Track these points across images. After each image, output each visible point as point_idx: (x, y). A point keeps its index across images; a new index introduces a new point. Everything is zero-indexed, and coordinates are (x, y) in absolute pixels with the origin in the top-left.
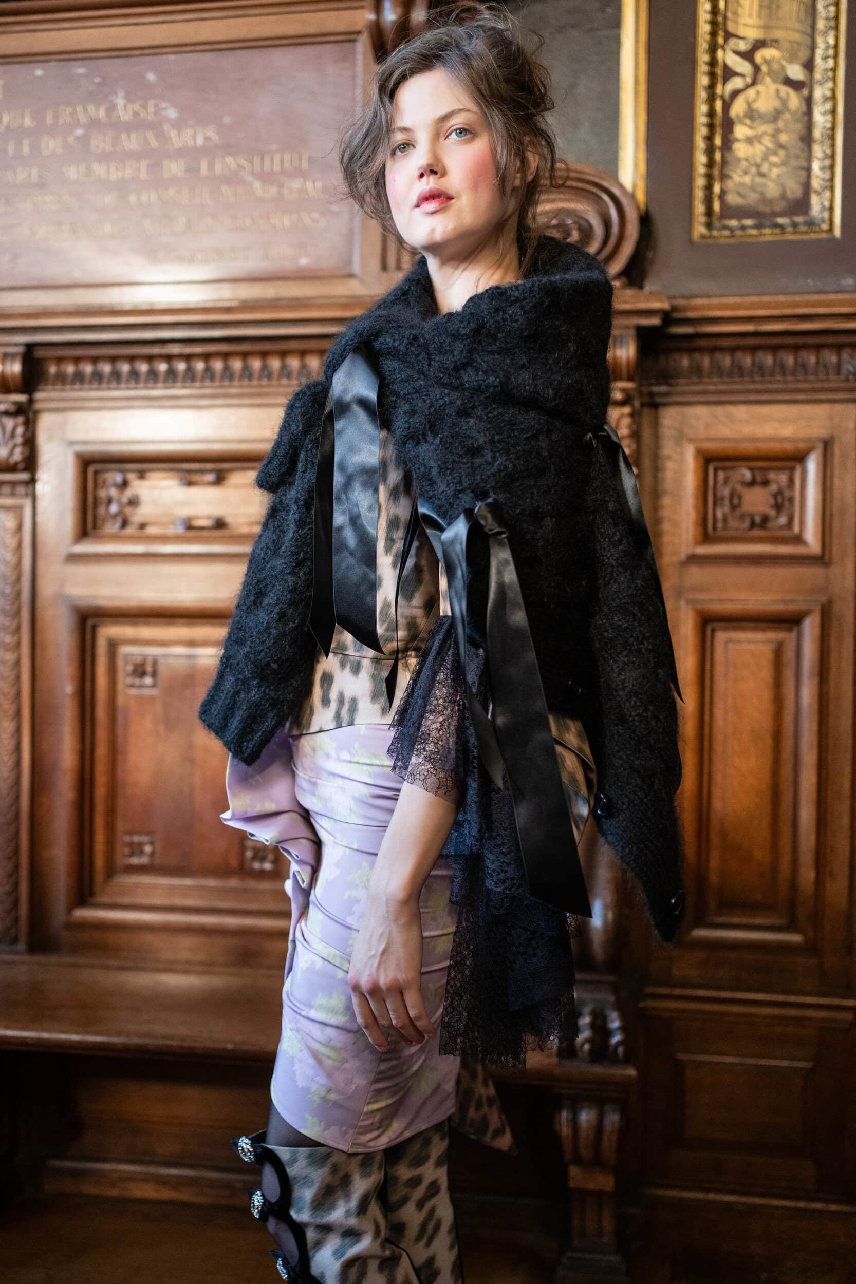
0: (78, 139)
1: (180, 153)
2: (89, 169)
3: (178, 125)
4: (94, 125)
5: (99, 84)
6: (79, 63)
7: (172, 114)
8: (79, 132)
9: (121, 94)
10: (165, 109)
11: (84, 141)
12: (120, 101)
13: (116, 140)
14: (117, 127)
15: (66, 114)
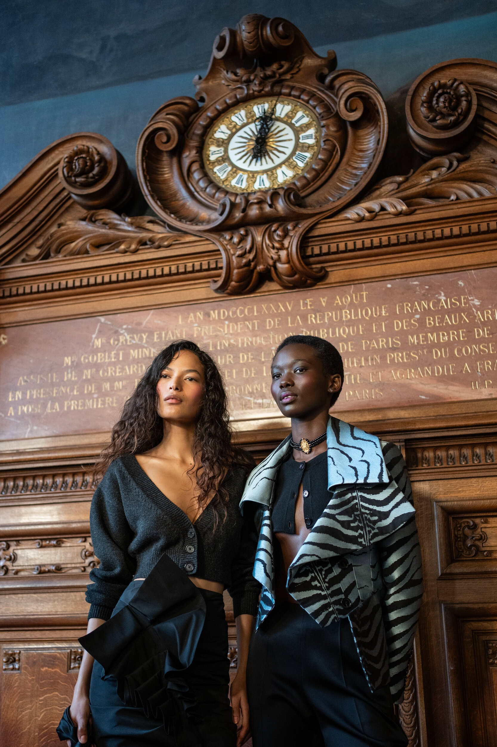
0: (418, 321)
1: (484, 324)
2: (426, 338)
3: (481, 308)
4: (427, 312)
5: (427, 289)
6: (414, 279)
7: (477, 302)
8: (418, 316)
9: (443, 294)
10: (473, 300)
11: (421, 322)
12: (443, 298)
13: (442, 320)
14: (443, 312)
15: (407, 308)
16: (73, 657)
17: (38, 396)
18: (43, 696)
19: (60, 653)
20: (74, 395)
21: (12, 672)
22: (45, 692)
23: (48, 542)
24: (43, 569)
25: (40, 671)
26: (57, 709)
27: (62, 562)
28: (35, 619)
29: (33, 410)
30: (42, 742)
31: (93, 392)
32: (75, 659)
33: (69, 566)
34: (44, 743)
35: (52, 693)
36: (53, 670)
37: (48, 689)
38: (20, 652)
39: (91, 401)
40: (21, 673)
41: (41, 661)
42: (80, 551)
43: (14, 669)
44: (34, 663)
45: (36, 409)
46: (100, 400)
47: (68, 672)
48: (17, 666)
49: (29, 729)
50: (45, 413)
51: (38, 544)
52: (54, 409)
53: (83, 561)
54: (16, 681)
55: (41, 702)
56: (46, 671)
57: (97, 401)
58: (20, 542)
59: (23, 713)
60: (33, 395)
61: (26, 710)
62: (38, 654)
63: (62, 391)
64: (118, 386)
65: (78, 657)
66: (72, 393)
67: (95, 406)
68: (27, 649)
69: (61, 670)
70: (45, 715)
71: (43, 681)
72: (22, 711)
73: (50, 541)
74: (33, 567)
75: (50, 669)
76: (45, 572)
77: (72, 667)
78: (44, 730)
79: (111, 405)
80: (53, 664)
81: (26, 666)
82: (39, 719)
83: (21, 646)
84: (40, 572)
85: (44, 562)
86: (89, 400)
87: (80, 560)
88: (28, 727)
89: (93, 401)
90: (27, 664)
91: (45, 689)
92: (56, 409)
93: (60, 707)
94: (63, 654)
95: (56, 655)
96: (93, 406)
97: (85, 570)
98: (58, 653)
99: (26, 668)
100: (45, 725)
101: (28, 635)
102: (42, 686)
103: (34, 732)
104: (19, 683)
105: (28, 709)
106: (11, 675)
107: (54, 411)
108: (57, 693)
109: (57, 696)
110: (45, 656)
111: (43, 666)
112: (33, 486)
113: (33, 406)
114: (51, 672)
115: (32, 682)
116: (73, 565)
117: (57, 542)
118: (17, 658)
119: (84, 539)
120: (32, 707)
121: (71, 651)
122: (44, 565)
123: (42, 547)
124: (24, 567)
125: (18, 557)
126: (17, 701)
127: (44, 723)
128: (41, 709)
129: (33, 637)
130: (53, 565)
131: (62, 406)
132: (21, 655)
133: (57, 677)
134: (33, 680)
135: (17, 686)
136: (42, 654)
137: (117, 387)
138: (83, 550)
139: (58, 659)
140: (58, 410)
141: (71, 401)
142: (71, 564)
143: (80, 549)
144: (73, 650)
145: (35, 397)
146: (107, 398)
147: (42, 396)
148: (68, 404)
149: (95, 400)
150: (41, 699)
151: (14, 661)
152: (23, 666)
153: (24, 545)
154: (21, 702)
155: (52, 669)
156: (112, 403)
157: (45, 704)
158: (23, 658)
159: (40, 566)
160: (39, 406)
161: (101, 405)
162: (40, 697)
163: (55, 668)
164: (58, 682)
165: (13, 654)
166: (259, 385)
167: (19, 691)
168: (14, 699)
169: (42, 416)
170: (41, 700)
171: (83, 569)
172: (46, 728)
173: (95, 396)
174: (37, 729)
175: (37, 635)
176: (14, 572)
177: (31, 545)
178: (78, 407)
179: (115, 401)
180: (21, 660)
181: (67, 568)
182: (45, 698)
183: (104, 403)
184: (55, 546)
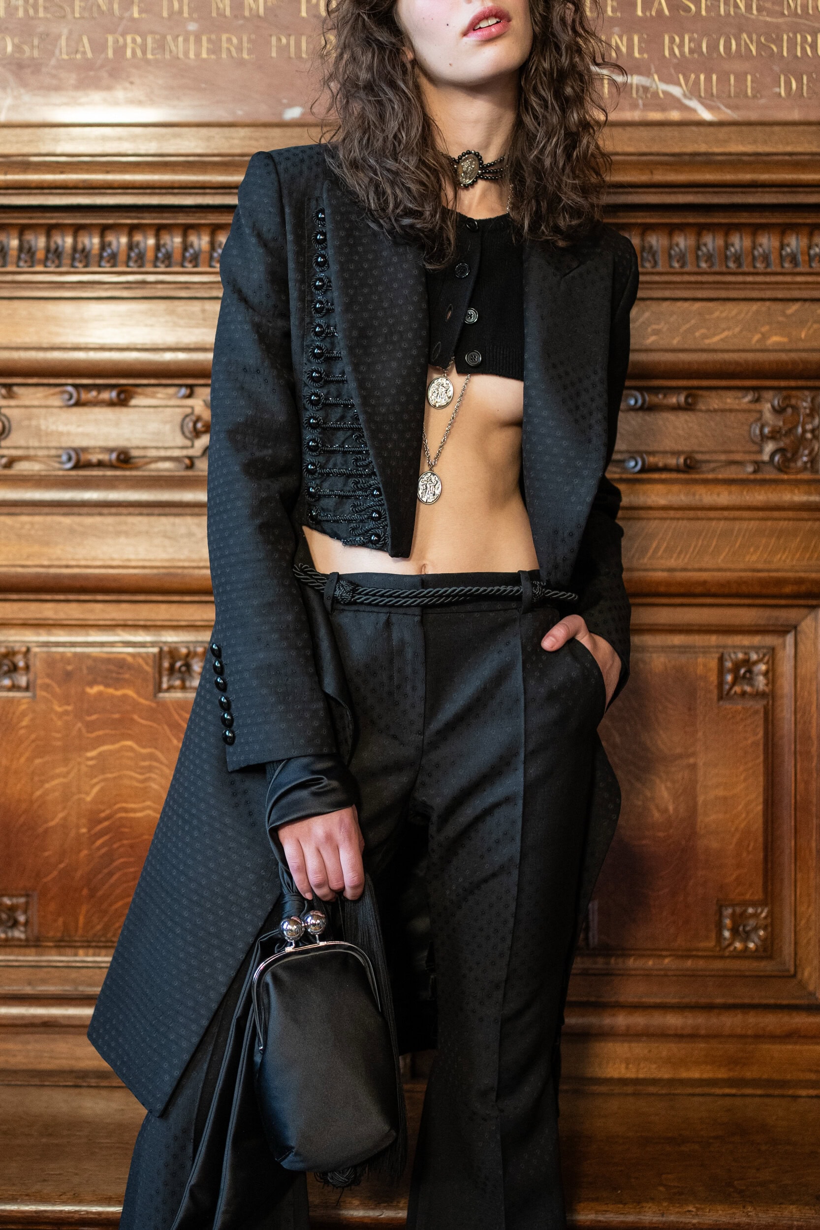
16: (166, 664)
17: (31, 12)
18: (94, 748)
19: (133, 655)
20: (132, 19)
21: (11, 694)
22: (100, 741)
23: (94, 393)
24: (84, 457)
25: (84, 692)
26: (131, 778)
27: (135, 443)
28: (74, 577)
29: (17, 48)
30: (99, 849)
31: (186, 15)
32: (172, 669)
33: (153, 453)
34: (103, 850)
35: (118, 741)
36: (119, 693)
37: (106, 735)
38: (28, 650)
39: (181, 39)
40: (34, 696)
41: (85, 671)
42: (179, 419)
43: (14, 687)
44: (68, 675)
45: (26, 48)
46: (204, 39)
47: (155, 696)
48: (23, 681)
49: (65, 819)
50: (53, 62)
51: (66, 396)
52: (77, 52)
53: (188, 443)
54: (24, 714)
55: (91, 763)
56: (100, 694)
57: (198, 40)
58: (15, 389)
59: (47, 786)
60: (16, 8)
61: (53, 778)
62: (75, 654)
63: (99, 6)
64: (253, 6)
65: (178, 664)
66: (127, 15)
67: (192, 55)
68: (46, 644)
69: (138, 693)
70: (102, 790)
71: (94, 717)
72: (43, 782)
73: (99, 393)
74: (53, 452)
75: (111, 691)
76: (89, 465)
77: (165, 686)
78: (100, 822)
79: (234, 53)
80: (118, 680)
81: (47, 681)
82: (89, 799)
83: (30, 637)
84: (77, 467)
85: (84, 443)
86: (175, 38)
87: (180, 441)
88: (61, 815)
89: (186, 40)
90: (48, 676)
91: (101, 733)
92: (84, 53)
93: (141, 774)
94: (143, 658)
95: (124, 660)
96: (186, 53)
97: (191, 466)
98: (129, 654)
99: (46, 687)
100: (104, 811)
101: (48, 610)
102: (91, 726)
103: (78, 827)
104: (33, 720)
105: (59, 776)
106: (11, 701)
107: (79, 56)
108: (129, 743)
109: (131, 749)
110: (95, 659)
111: (91, 684)
112: (48, 250)
113: (16, 40)
114: (113, 696)
115: (66, 718)
116: (163, 453)
117: (119, 395)
118: (21, 664)
119: (188, 392)
120: (68, 773)
121: (161, 651)
122: (85, 450)
123: (78, 404)
124: (32, 452)
125: (14, 425)
126: (30, 760)
127: (102, 807)
128: (92, 777)
129: (62, 615)
130: (111, 450)
131: (99, 47)
132: (31, 656)
133: (129, 708)
134: (66, 713)
135: (26, 727)
136: (88, 656)
137: (251, 9)
138: (187, 416)
139: (130, 667)
140: (89, 55)
141: (123, 35)
142: (157, 448)
143: (179, 413)
144: (166, 649)
145: (21, 14)
146: (224, 37)
147: (41, 14)
148: (116, 41)
149: (192, 39)
150: (90, 754)
151: (14, 668)
152: (39, 682)
153: (30, 396)
154: (38, 761)
155: (116, 689)
156: (240, 49)
157: (102, 765)
158: (37, 665)
159: (77, 450)
160: (36, 42)
161: (209, 51)
162: (87, 750)
163: (123, 687)
164: (132, 720)
165: (10, 654)
166: (625, 39)
167: (33, 736)
168: (21, 755)
169: (44, 70)
170: (92, 759)
171: (187, 461)
172: (106, 819)
173: (192, 27)
174: (84, 821)
175: (73, 611)
176: (4, 461)
177: (46, 397)
178: (144, 52)
179: (245, 45)
180: (32, 669)
181: (144, 457)
182: (100, 754)
183: (215, 49)
184: (111, 404)
